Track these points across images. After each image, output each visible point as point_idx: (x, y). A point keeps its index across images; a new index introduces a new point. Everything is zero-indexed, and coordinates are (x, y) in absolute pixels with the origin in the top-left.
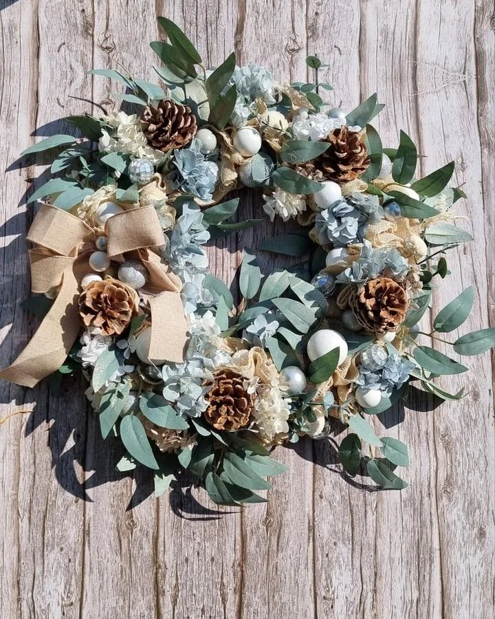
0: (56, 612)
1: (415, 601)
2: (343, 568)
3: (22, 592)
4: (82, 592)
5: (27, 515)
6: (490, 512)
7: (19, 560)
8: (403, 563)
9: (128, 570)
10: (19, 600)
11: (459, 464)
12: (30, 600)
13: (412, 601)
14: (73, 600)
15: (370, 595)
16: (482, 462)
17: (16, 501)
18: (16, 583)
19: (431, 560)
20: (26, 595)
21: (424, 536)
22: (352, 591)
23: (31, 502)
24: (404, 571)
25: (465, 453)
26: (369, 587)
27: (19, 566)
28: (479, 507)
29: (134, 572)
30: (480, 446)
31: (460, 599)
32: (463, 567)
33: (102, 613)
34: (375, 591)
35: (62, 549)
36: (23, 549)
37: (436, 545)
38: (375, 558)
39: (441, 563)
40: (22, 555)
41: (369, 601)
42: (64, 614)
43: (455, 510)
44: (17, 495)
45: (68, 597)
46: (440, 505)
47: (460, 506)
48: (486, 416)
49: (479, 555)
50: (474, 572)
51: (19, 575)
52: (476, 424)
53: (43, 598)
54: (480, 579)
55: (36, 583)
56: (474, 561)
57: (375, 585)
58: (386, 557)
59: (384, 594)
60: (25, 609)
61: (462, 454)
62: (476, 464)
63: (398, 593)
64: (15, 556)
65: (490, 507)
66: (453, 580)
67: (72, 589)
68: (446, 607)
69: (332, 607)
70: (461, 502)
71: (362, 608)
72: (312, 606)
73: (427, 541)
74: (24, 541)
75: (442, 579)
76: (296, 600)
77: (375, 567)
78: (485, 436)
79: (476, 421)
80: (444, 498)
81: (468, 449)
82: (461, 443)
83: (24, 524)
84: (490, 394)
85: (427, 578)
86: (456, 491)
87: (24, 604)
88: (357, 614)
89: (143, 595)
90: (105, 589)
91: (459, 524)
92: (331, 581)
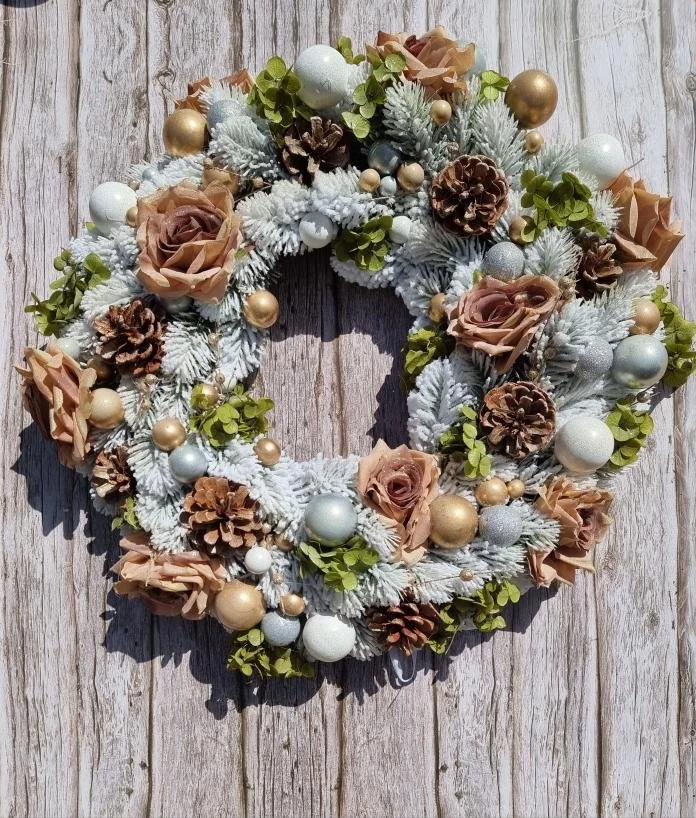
0: (122, 702)
1: (563, 702)
2: (471, 659)
3: (82, 679)
4: (152, 680)
5: (84, 590)
6: (666, 593)
7: (77, 642)
8: (549, 656)
9: (205, 656)
10: (79, 687)
11: (626, 532)
12: (92, 689)
13: (559, 702)
14: (141, 689)
15: (505, 693)
16: (657, 529)
17: (70, 573)
18: (74, 668)
19: (585, 653)
20: (86, 682)
21: (577, 623)
22: (481, 688)
23: (88, 575)
24: (550, 665)
25: (634, 519)
26: (503, 683)
27: (77, 649)
28: (651, 587)
29: (212, 659)
30: (654, 509)
31: (623, 700)
32: (627, 661)
33: (176, 705)
34: (511, 689)
35: (126, 631)
36: (81, 630)
37: (592, 634)
38: (512, 649)
39: (598, 657)
40: (81, 637)
41: (503, 699)
42: (131, 705)
43: (619, 591)
44: (71, 566)
45: (135, 686)
46: (599, 585)
47: (626, 586)
48: (664, 470)
49: (649, 647)
50: (642, 668)
51: (77, 659)
52: (649, 481)
53: (107, 686)
54: (649, 678)
55: (98, 668)
56: (642, 654)
57: (511, 682)
58: (527, 647)
59: (523, 693)
60: (86, 698)
61: (630, 520)
62: (649, 533)
63: (541, 690)
64: (73, 637)
65: (666, 588)
66: (613, 678)
67: (140, 677)
68: (603, 709)
69: (456, 706)
70: (626, 581)
71: (494, 709)
72: (431, 704)
73: (580, 628)
74: (82, 620)
75: (599, 675)
76: (410, 697)
77: (512, 659)
78: (662, 496)
79: (649, 477)
80: (604, 576)
81: (638, 514)
82: (629, 506)
83: (81, 600)
84: (670, 442)
85: (579, 674)
86: (620, 567)
87: (85, 692)
88: (487, 715)
89: (224, 686)
90: (178, 678)
91: (623, 609)
92: (455, 675)
